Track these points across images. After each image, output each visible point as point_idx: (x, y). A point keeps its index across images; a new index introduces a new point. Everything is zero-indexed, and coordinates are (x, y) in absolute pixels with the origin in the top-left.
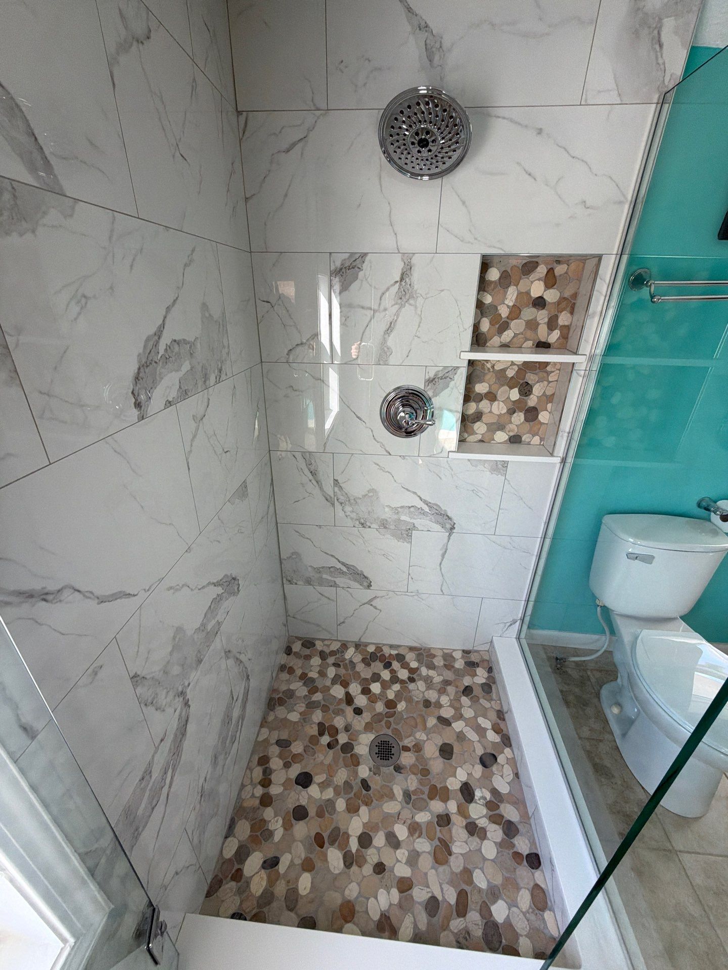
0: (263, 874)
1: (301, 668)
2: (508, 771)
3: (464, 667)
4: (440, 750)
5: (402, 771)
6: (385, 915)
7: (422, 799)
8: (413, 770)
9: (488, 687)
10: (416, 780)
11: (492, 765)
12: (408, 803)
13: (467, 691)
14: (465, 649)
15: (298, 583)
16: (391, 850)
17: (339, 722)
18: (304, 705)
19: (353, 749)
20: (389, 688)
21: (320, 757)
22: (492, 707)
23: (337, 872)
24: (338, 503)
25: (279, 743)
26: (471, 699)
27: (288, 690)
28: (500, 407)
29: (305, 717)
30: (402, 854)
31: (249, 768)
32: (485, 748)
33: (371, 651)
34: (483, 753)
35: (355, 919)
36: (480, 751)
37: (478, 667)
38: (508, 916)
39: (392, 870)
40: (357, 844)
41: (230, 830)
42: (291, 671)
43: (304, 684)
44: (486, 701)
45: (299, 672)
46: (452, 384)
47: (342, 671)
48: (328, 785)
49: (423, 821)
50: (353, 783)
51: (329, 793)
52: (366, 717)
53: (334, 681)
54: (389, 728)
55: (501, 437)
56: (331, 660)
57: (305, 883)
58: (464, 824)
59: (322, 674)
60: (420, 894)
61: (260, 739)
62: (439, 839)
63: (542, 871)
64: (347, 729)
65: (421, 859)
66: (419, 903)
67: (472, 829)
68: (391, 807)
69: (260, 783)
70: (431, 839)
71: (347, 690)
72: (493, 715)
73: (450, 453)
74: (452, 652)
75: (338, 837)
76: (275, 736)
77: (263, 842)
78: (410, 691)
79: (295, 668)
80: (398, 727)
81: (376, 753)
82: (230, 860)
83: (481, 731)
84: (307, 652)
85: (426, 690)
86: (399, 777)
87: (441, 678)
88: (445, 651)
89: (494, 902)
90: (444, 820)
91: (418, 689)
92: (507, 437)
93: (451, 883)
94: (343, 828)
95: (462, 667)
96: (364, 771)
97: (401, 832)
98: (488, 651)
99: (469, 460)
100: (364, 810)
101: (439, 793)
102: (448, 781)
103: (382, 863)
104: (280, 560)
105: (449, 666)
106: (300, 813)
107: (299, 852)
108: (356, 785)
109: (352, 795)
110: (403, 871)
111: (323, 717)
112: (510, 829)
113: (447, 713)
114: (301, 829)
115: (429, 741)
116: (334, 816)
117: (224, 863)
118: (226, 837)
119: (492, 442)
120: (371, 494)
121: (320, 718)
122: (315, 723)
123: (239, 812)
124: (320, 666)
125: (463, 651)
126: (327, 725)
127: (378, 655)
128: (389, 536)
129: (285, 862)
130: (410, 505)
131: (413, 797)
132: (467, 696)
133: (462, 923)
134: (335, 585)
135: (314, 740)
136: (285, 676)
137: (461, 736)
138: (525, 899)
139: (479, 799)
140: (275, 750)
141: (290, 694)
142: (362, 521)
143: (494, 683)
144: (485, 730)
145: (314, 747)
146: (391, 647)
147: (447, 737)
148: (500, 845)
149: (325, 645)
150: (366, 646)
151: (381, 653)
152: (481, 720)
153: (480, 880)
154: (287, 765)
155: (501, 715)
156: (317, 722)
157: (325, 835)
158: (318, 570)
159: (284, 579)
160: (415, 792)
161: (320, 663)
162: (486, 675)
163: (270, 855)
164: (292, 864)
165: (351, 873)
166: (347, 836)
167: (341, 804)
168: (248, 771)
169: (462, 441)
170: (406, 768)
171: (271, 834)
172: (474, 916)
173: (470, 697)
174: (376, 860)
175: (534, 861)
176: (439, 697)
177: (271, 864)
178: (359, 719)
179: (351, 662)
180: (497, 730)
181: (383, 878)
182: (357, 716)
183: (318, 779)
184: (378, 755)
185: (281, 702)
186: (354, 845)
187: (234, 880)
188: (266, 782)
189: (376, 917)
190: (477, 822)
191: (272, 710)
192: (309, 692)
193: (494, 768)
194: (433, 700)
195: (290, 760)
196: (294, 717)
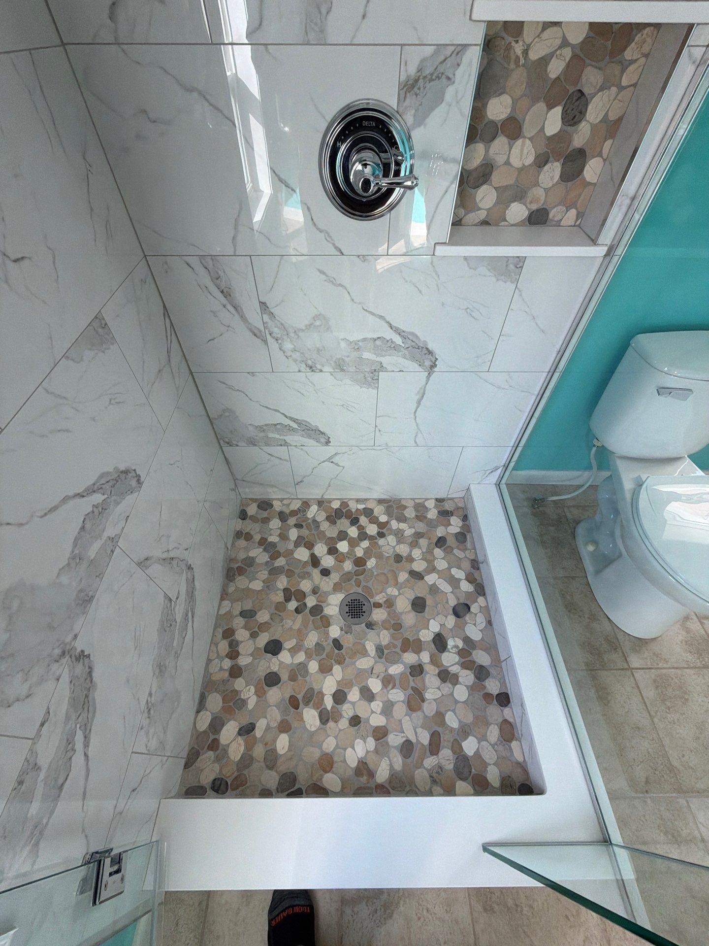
0: (240, 740)
1: (260, 532)
2: (481, 619)
3: (437, 517)
4: (412, 604)
5: (374, 627)
6: (362, 761)
7: (396, 652)
8: (385, 625)
9: (462, 537)
10: (389, 635)
11: (465, 615)
12: (380, 658)
13: (441, 542)
14: (438, 497)
15: (239, 444)
16: (366, 703)
17: (306, 586)
18: (266, 572)
19: (322, 610)
20: (358, 545)
21: (288, 623)
22: (466, 557)
23: (313, 729)
24: (273, 340)
25: (243, 614)
26: (444, 551)
27: (246, 558)
28: (525, 151)
29: (269, 585)
30: (377, 705)
31: (214, 643)
32: (458, 599)
33: (335, 507)
34: (456, 603)
35: (334, 769)
36: (453, 602)
37: (452, 515)
38: (478, 749)
39: (367, 721)
40: (332, 701)
41: (201, 705)
42: (248, 537)
43: (265, 550)
44: (459, 551)
45: (257, 537)
46: (450, 92)
47: (305, 532)
48: (299, 650)
49: (396, 673)
50: (324, 644)
51: (301, 657)
52: (335, 577)
53: (297, 544)
54: (359, 586)
55: (517, 212)
56: (292, 521)
57: (282, 743)
58: (437, 671)
59: (284, 537)
60: (394, 740)
61: (223, 611)
62: (412, 688)
63: (511, 708)
64: (315, 591)
65: (396, 708)
66: (395, 747)
67: (445, 676)
68: (363, 663)
69: (227, 656)
70: (404, 689)
71: (311, 551)
72: (466, 565)
73: (438, 247)
74: (424, 502)
75: (312, 697)
76: (238, 608)
77: (237, 711)
78: (380, 547)
79: (252, 533)
80: (370, 584)
81: (347, 613)
82: (205, 732)
83: (454, 582)
84: (265, 514)
85: (397, 545)
86: (371, 634)
87: (413, 531)
88: (417, 501)
89: (466, 739)
90: (417, 670)
91: (388, 544)
92: (526, 214)
93: (424, 726)
94: (316, 687)
95: (435, 517)
96: (335, 631)
97: (375, 685)
98: (463, 498)
99: (465, 258)
100: (337, 669)
101: (412, 645)
102: (421, 633)
103: (357, 716)
104: (210, 420)
105: (421, 516)
106: (272, 679)
107: (275, 715)
108: (328, 646)
109: (324, 656)
110: (377, 721)
111: (288, 582)
112: (481, 673)
113: (419, 566)
114: (274, 694)
115: (400, 596)
116: (307, 678)
117: (198, 736)
118: (198, 712)
119: (502, 223)
120: (318, 323)
121: (285, 584)
122: (279, 589)
123: (208, 686)
124: (280, 528)
125: (437, 500)
126: (293, 590)
127: (344, 511)
128: (348, 381)
129: (260, 726)
130: (375, 336)
131: (386, 652)
132: (440, 548)
133: (434, 760)
134: (286, 444)
135: (280, 607)
136: (242, 543)
137: (434, 589)
138: (494, 733)
139: (452, 648)
140: (239, 622)
141: (250, 562)
142: (310, 362)
143: (469, 531)
144: (458, 581)
145: (281, 614)
146: (358, 501)
147: (420, 590)
148: (472, 689)
149: (284, 505)
150: (330, 502)
151: (348, 508)
152: (454, 571)
153: (452, 721)
154: (254, 635)
155: (475, 564)
156: (282, 588)
157: (300, 697)
158: (261, 428)
159: (222, 442)
160: (388, 646)
161: (280, 526)
162: (461, 524)
163: (245, 722)
164: (268, 728)
165: (328, 729)
166: (321, 695)
167: (313, 666)
168: (213, 645)
169: (457, 223)
170: (378, 624)
171: (244, 702)
172: (446, 753)
173: (443, 548)
174: (351, 714)
175: (504, 699)
176: (411, 551)
178: (328, 580)
179: (315, 521)
180: (470, 579)
181: (358, 729)
182: (325, 578)
183: (288, 645)
184: (348, 614)
185: (241, 571)
186: (329, 702)
187: (212, 750)
188: (233, 654)
189: (353, 763)
190: (449, 669)
191: (231, 581)
192: (270, 557)
193: (467, 617)
194: (404, 554)
195: (256, 629)
196: (257, 585)
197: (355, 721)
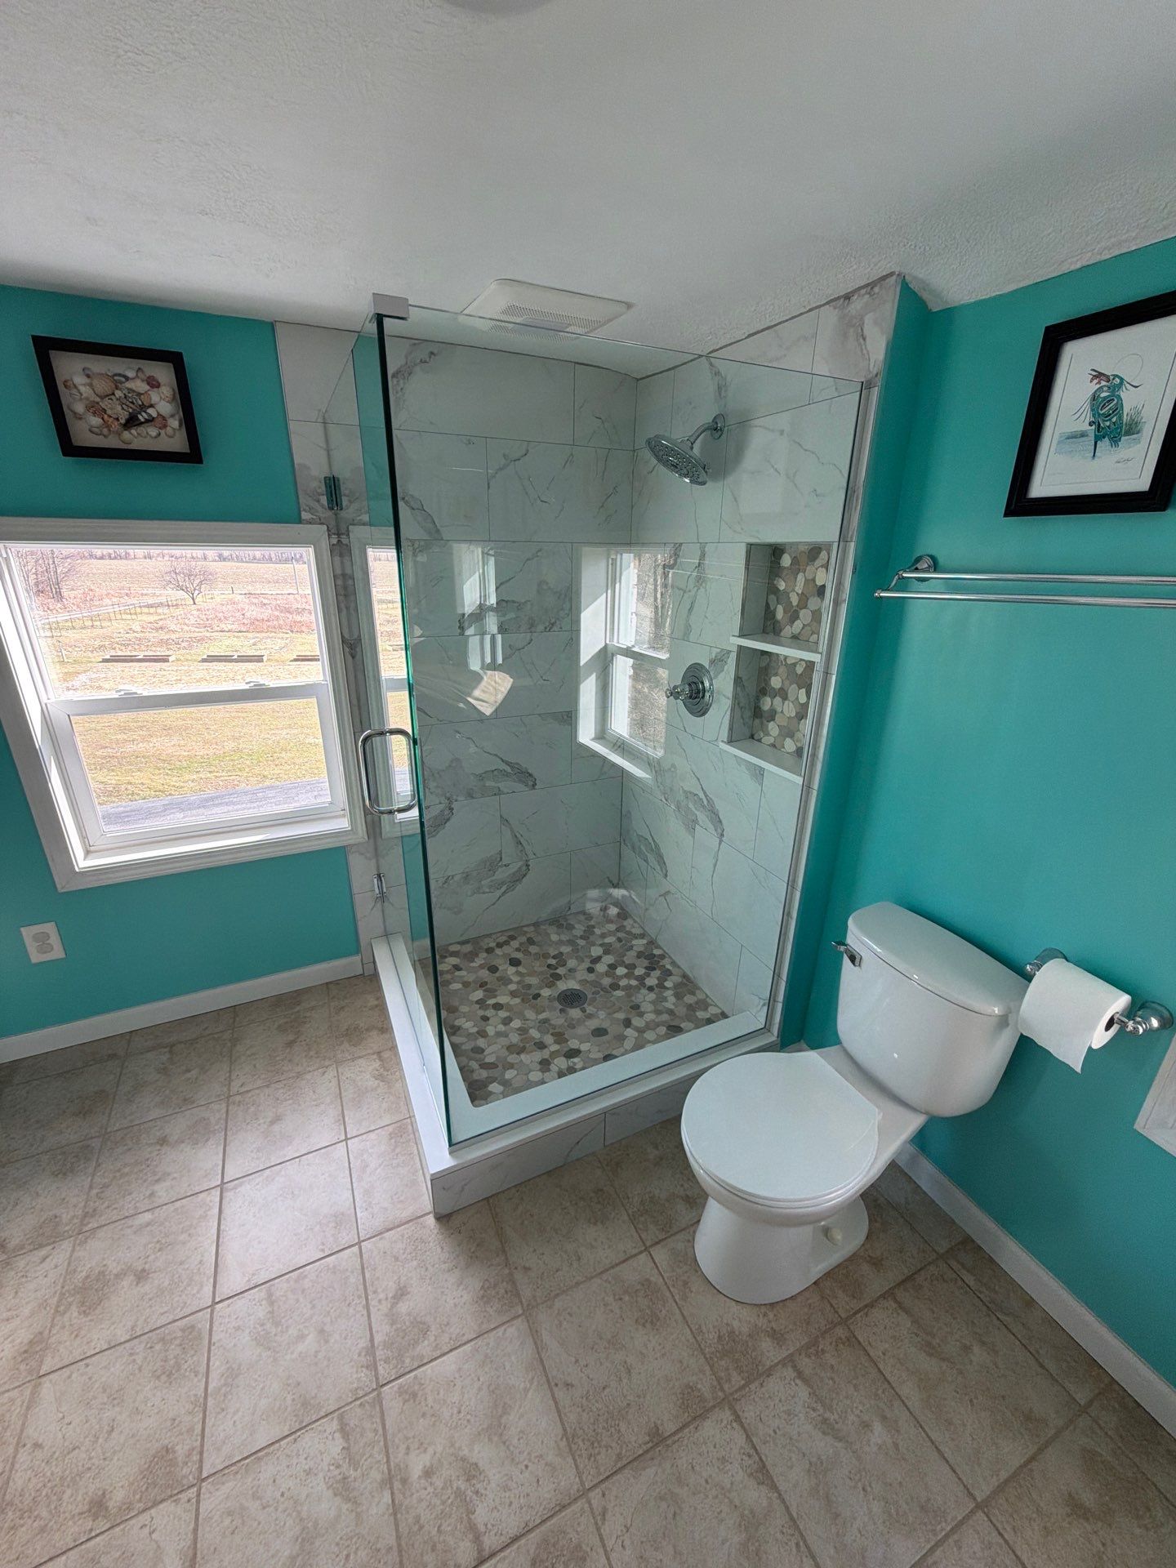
0: (450, 967)
4: (597, 1029)
5: (563, 1013)
7: (549, 1030)
8: (569, 1018)
10: (561, 1023)
12: (539, 1022)
16: (500, 1022)
17: (572, 963)
18: (568, 938)
19: (558, 980)
20: (630, 979)
21: (537, 964)
23: (470, 998)
25: (529, 939)
26: (667, 1034)
27: (572, 924)
28: (791, 708)
29: (561, 942)
30: (501, 1028)
31: (502, 933)
33: (655, 952)
36: (616, 1052)
38: (495, 1093)
39: (488, 1025)
40: (494, 1003)
43: (585, 931)
45: (592, 923)
47: (617, 945)
48: (521, 976)
49: (532, 1034)
50: (533, 989)
51: (516, 979)
52: (591, 977)
53: (603, 945)
54: (593, 994)
56: (620, 935)
57: (456, 986)
58: (546, 1059)
59: (603, 936)
60: (481, 1042)
61: (525, 929)
62: (525, 1046)
64: (570, 970)
65: (504, 1039)
66: (476, 1043)
67: (545, 1063)
68: (530, 1014)
69: (498, 942)
70: (522, 1041)
71: (603, 955)
75: (491, 993)
76: (532, 934)
77: (467, 960)
78: (638, 992)
80: (599, 999)
81: (566, 994)
84: (615, 919)
85: (649, 1002)
86: (556, 1013)
91: (644, 996)
93: (497, 1057)
94: (498, 993)
96: (546, 992)
97: (516, 1024)
99: (736, 756)
100: (517, 1000)
101: (561, 1038)
102: (574, 1040)
103: (489, 1019)
104: (621, 815)
105: (694, 1007)
106: (493, 969)
107: (471, 978)
108: (533, 991)
109: (524, 991)
110: (491, 1030)
111: (568, 953)
113: (637, 1022)
114: (484, 974)
115: (600, 1020)
116: (502, 987)
119: (781, 751)
121: (566, 951)
122: (559, 950)
123: (475, 941)
124: (610, 931)
126: (564, 957)
127: (655, 958)
128: (681, 822)
129: (463, 973)
130: (695, 792)
131: (546, 1025)
134: (647, 861)
135: (546, 956)
137: (621, 1038)
139: (571, 1061)
140: (524, 939)
141: (570, 927)
142: (666, 796)
145: (541, 958)
146: (673, 963)
147: (614, 1030)
149: (632, 925)
150: (656, 948)
151: (659, 959)
154: (518, 950)
156: (562, 951)
157: (488, 986)
158: (639, 838)
160: (551, 1025)
163: (461, 966)
164: (463, 977)
165: (474, 1005)
166: (495, 997)
167: (513, 987)
168: (500, 933)
170: (567, 1015)
171: (473, 961)
172: (484, 1074)
174: (489, 1015)
176: (649, 1012)
177: (457, 968)
178: (585, 974)
179: (632, 946)
181: (480, 1021)
182: (586, 971)
183: (520, 969)
185: (560, 926)
186: (491, 1002)
188: (500, 945)
189: (457, 1023)
190: (552, 1065)
191: (549, 924)
192: (581, 936)
194: (642, 1009)
195: (522, 949)
196: (554, 938)
197: (485, 1019)
